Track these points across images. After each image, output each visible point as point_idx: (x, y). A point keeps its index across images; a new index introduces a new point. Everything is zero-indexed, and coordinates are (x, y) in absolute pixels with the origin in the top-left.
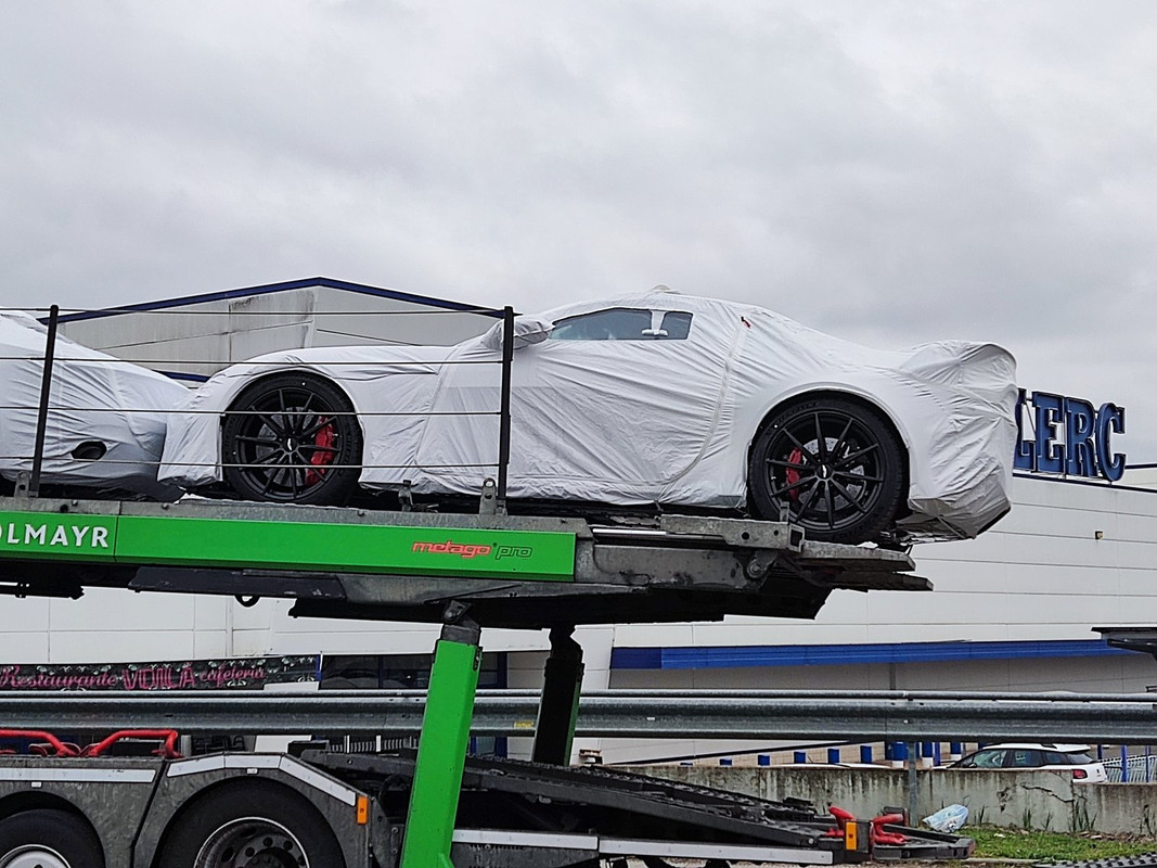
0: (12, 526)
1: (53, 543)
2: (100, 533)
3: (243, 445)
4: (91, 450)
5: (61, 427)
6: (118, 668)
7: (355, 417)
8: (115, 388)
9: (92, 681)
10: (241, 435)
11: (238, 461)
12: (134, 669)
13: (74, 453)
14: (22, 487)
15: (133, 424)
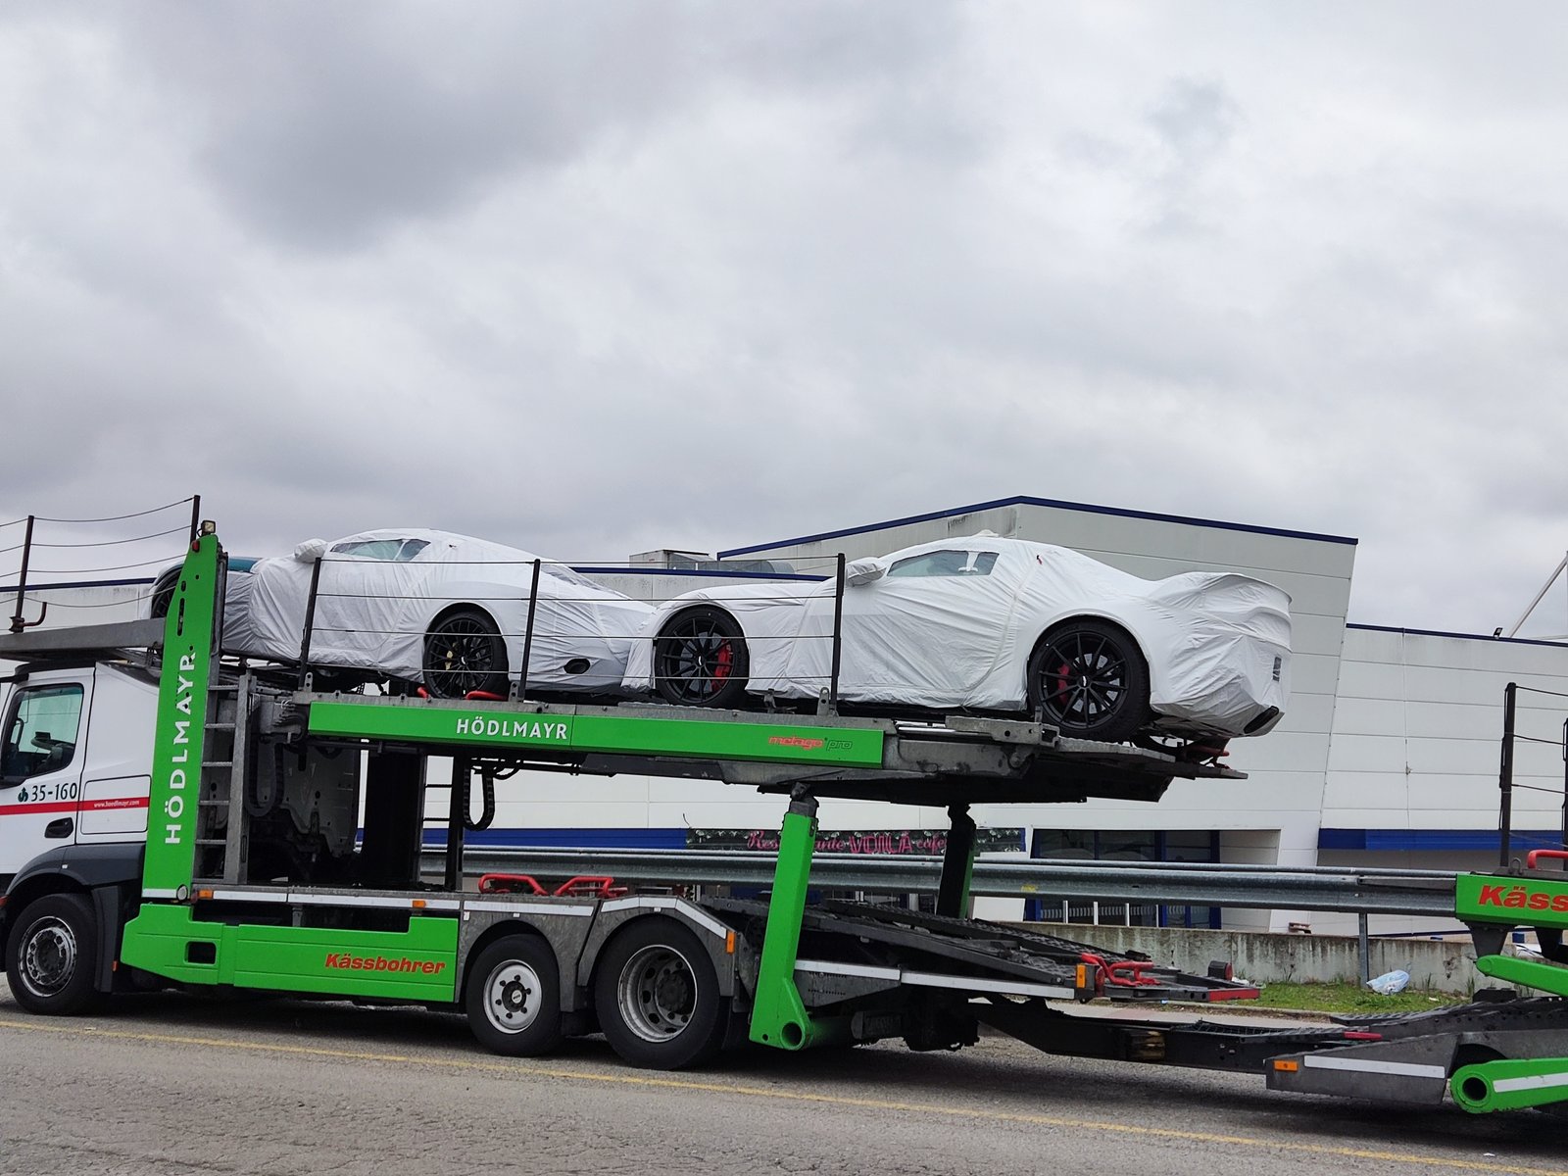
0: (505, 723)
1: (531, 736)
2: (562, 729)
3: (669, 661)
4: (578, 665)
5: (554, 648)
6: (846, 835)
7: (744, 640)
8: (598, 617)
9: (823, 845)
10: (667, 654)
11: (664, 674)
12: (859, 835)
13: (565, 667)
14: (514, 694)
15: (611, 645)
